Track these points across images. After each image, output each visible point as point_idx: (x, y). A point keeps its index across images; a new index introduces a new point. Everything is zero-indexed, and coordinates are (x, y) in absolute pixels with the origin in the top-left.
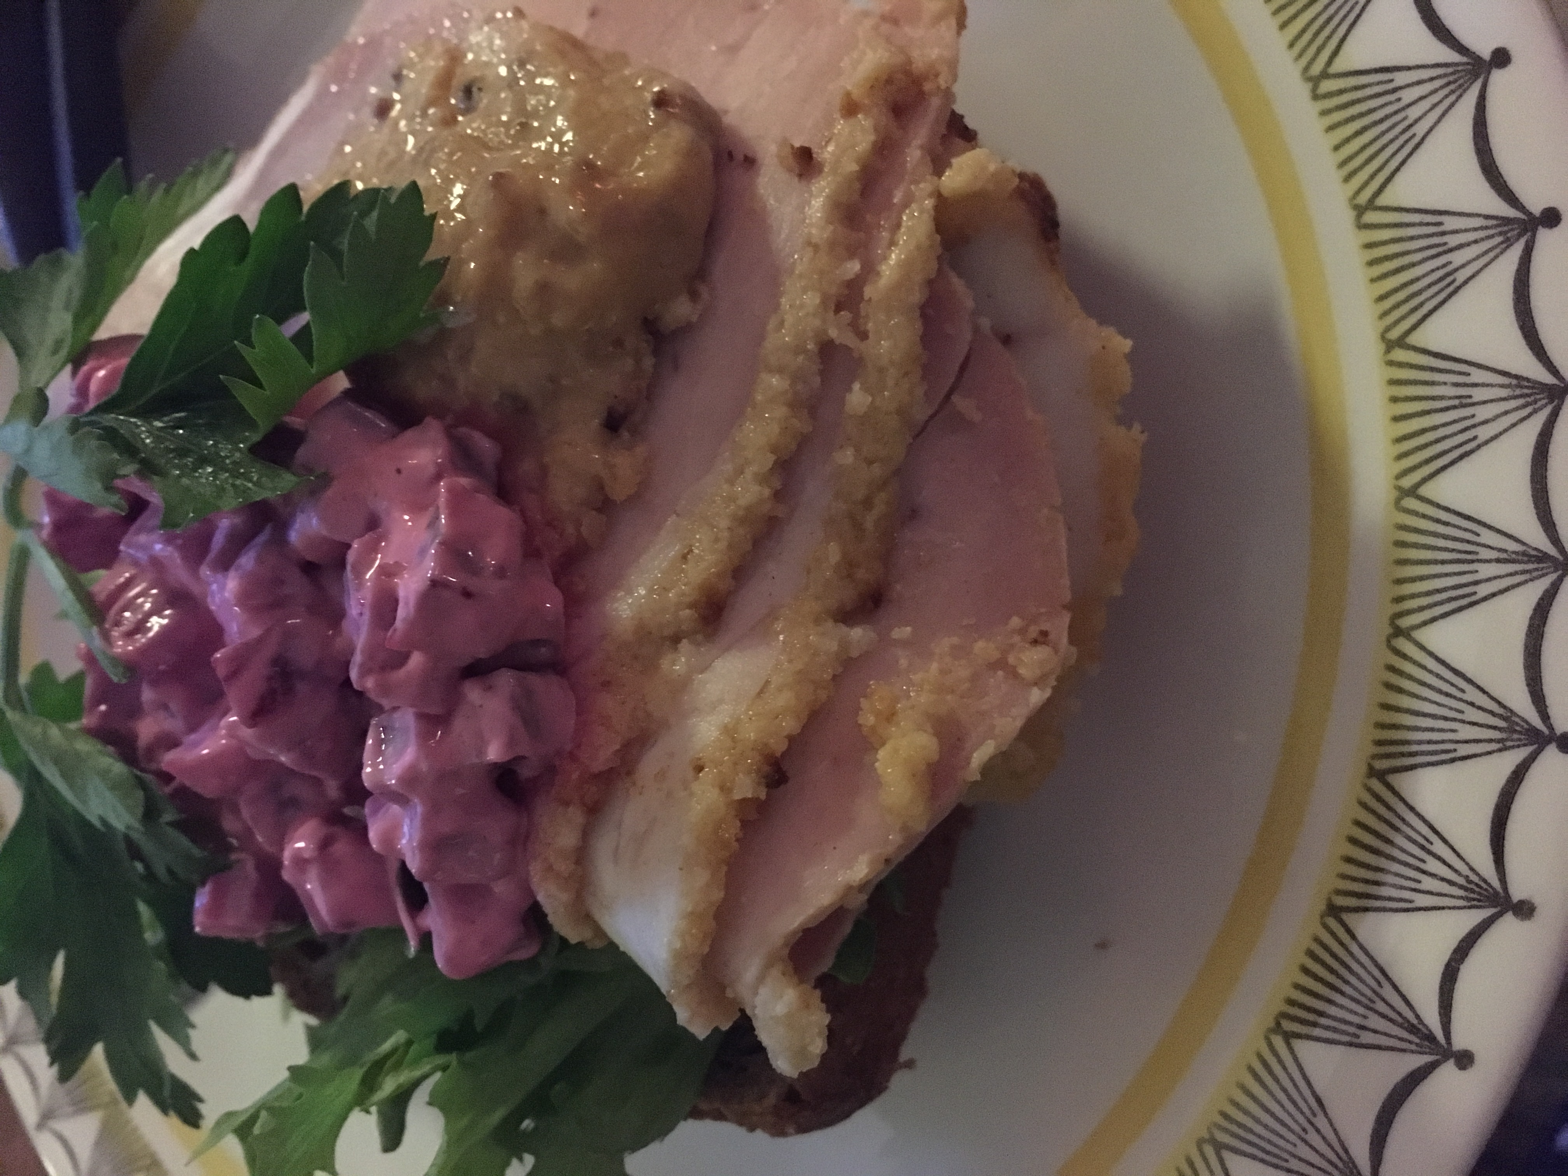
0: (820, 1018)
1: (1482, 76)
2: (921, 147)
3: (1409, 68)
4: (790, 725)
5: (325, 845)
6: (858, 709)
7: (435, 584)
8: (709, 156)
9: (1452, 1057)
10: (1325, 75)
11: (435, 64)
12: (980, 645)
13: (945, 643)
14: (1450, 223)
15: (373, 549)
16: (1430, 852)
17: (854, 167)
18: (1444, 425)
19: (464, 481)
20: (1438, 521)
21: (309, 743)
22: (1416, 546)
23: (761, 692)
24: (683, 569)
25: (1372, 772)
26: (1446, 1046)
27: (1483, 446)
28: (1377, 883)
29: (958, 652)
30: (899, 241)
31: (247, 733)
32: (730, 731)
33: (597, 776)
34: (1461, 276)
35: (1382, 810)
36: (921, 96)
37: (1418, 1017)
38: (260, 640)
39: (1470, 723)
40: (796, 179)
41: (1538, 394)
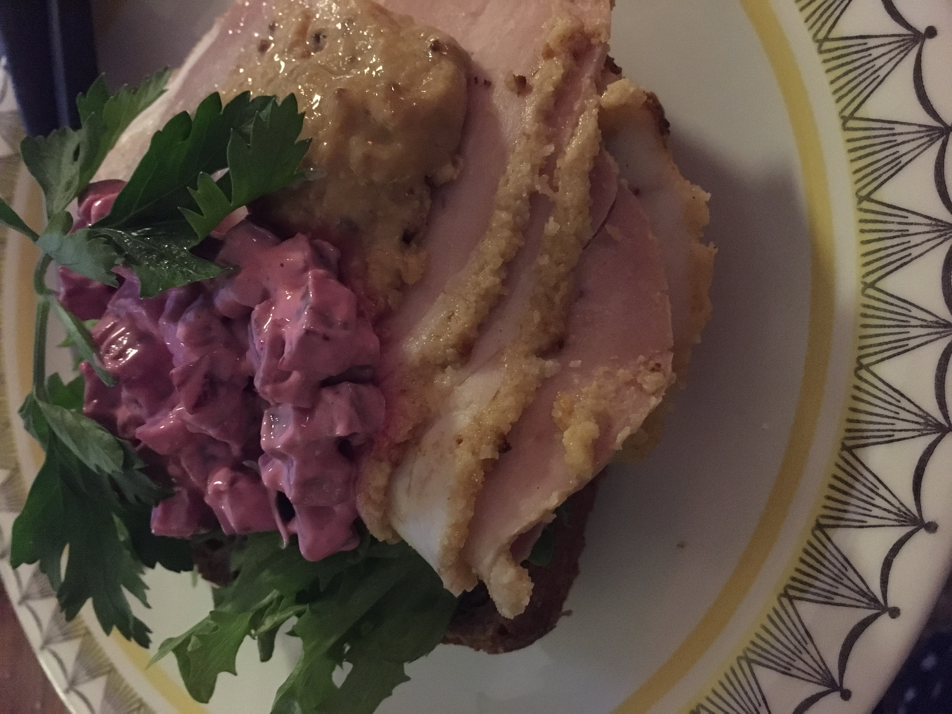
0: (528, 586)
1: (920, 43)
2: (590, 77)
3: (876, 37)
4: (512, 417)
5: (232, 483)
6: (552, 407)
7: (308, 332)
8: (464, 80)
9: (887, 610)
10: (826, 39)
11: (296, 20)
12: (621, 371)
13: (601, 370)
14: (899, 129)
15: (267, 310)
16: (877, 494)
17: (552, 89)
18: (892, 246)
19: (321, 271)
20: (887, 303)
21: (225, 423)
22: (873, 317)
23: (495, 397)
24: (448, 325)
25: (844, 447)
26: (884, 605)
27: (914, 259)
28: (845, 511)
29: (609, 375)
30: (577, 133)
31: (188, 417)
32: (477, 419)
33: (398, 445)
34: (904, 160)
35: (849, 469)
36: (590, 47)
37: (868, 588)
38: (197, 364)
39: (903, 420)
40: (516, 96)
41: (947, 230)
